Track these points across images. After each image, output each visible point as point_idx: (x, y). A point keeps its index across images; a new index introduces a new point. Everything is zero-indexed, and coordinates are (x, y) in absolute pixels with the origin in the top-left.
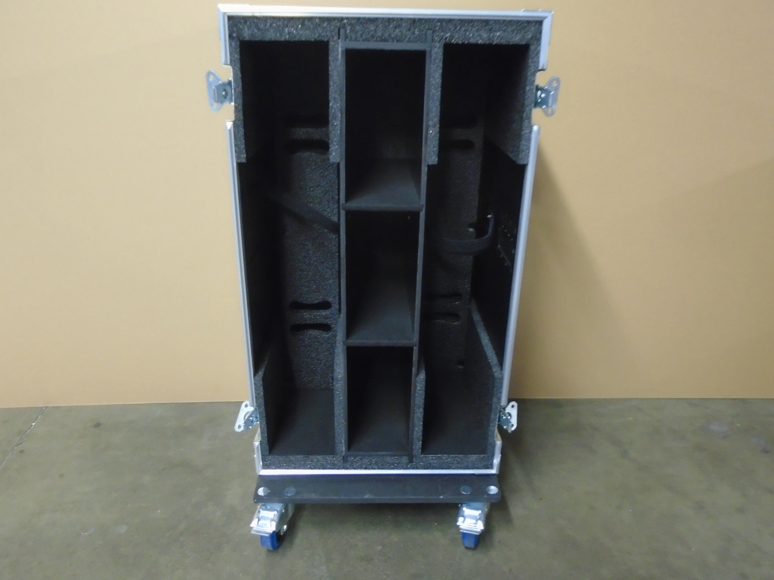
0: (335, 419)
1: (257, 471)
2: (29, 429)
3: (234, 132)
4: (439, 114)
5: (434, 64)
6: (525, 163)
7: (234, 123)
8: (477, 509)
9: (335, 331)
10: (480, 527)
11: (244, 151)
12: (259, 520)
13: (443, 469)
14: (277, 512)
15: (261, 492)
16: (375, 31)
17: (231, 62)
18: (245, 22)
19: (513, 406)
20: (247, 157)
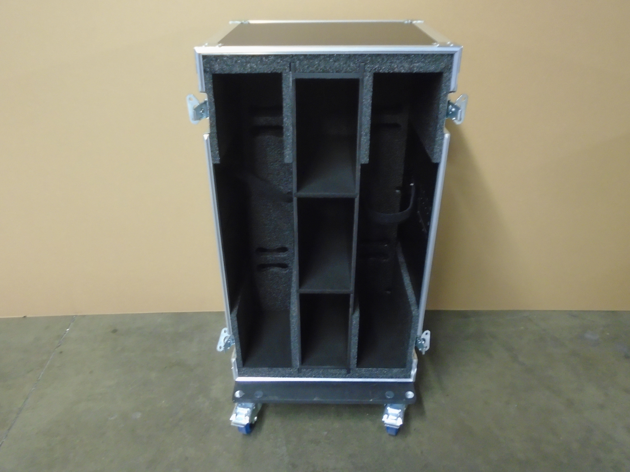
0: (292, 343)
1: (234, 378)
2: (65, 334)
3: (210, 142)
4: (369, 126)
5: (365, 89)
6: (438, 162)
7: (210, 134)
8: (398, 408)
9: (292, 269)
10: (399, 422)
11: (218, 156)
12: (236, 415)
13: (373, 378)
14: (250, 409)
15: (238, 394)
16: (319, 65)
17: (206, 90)
18: (216, 60)
19: (426, 334)
20: (220, 160)
